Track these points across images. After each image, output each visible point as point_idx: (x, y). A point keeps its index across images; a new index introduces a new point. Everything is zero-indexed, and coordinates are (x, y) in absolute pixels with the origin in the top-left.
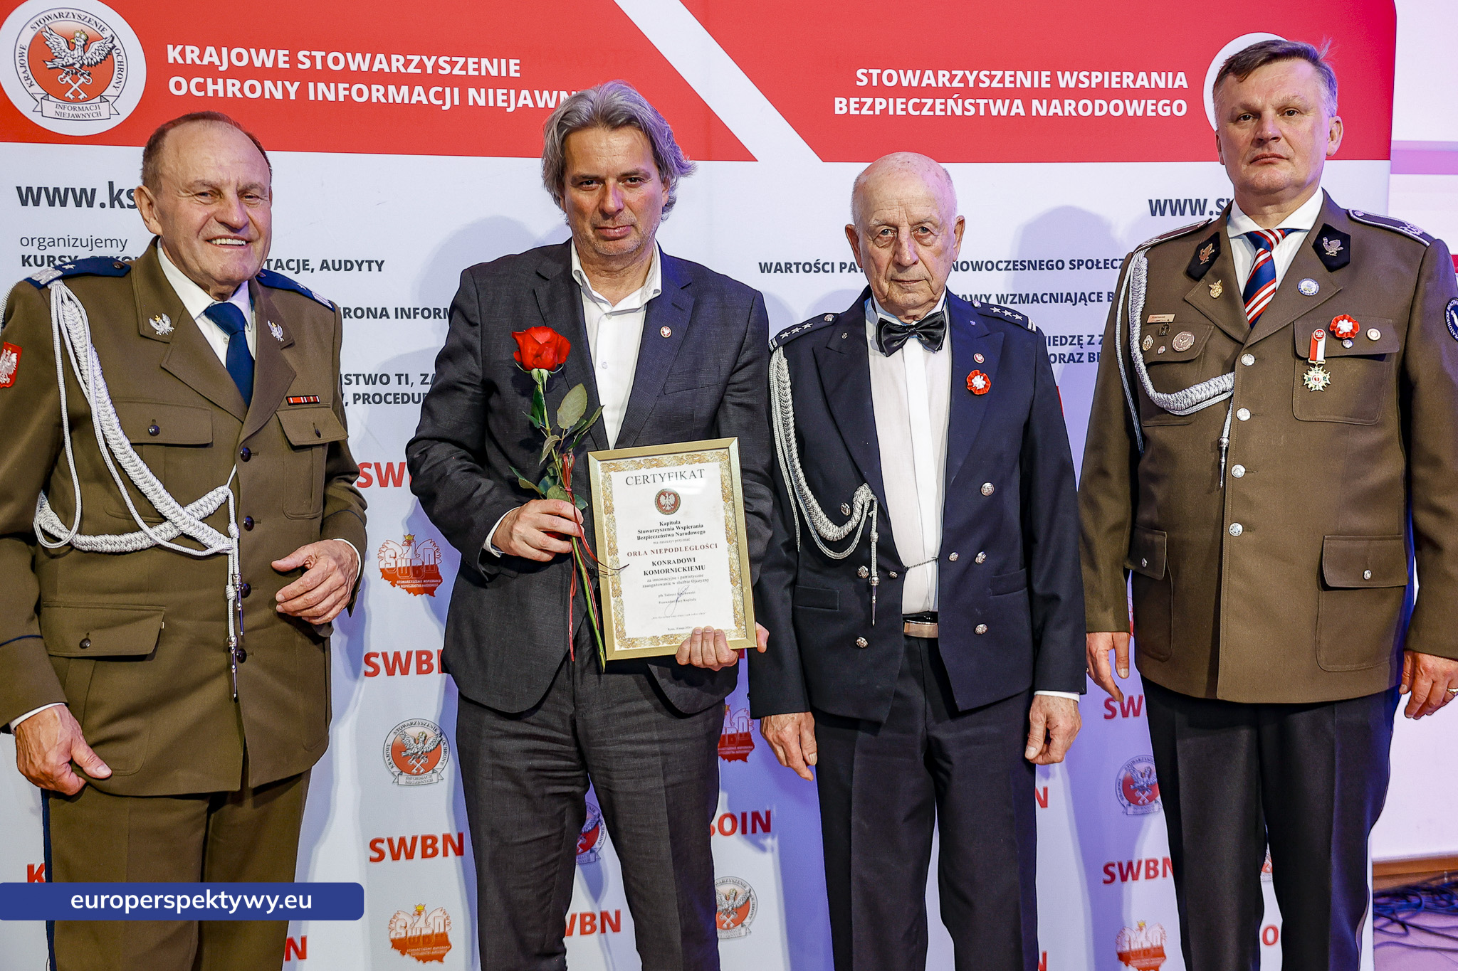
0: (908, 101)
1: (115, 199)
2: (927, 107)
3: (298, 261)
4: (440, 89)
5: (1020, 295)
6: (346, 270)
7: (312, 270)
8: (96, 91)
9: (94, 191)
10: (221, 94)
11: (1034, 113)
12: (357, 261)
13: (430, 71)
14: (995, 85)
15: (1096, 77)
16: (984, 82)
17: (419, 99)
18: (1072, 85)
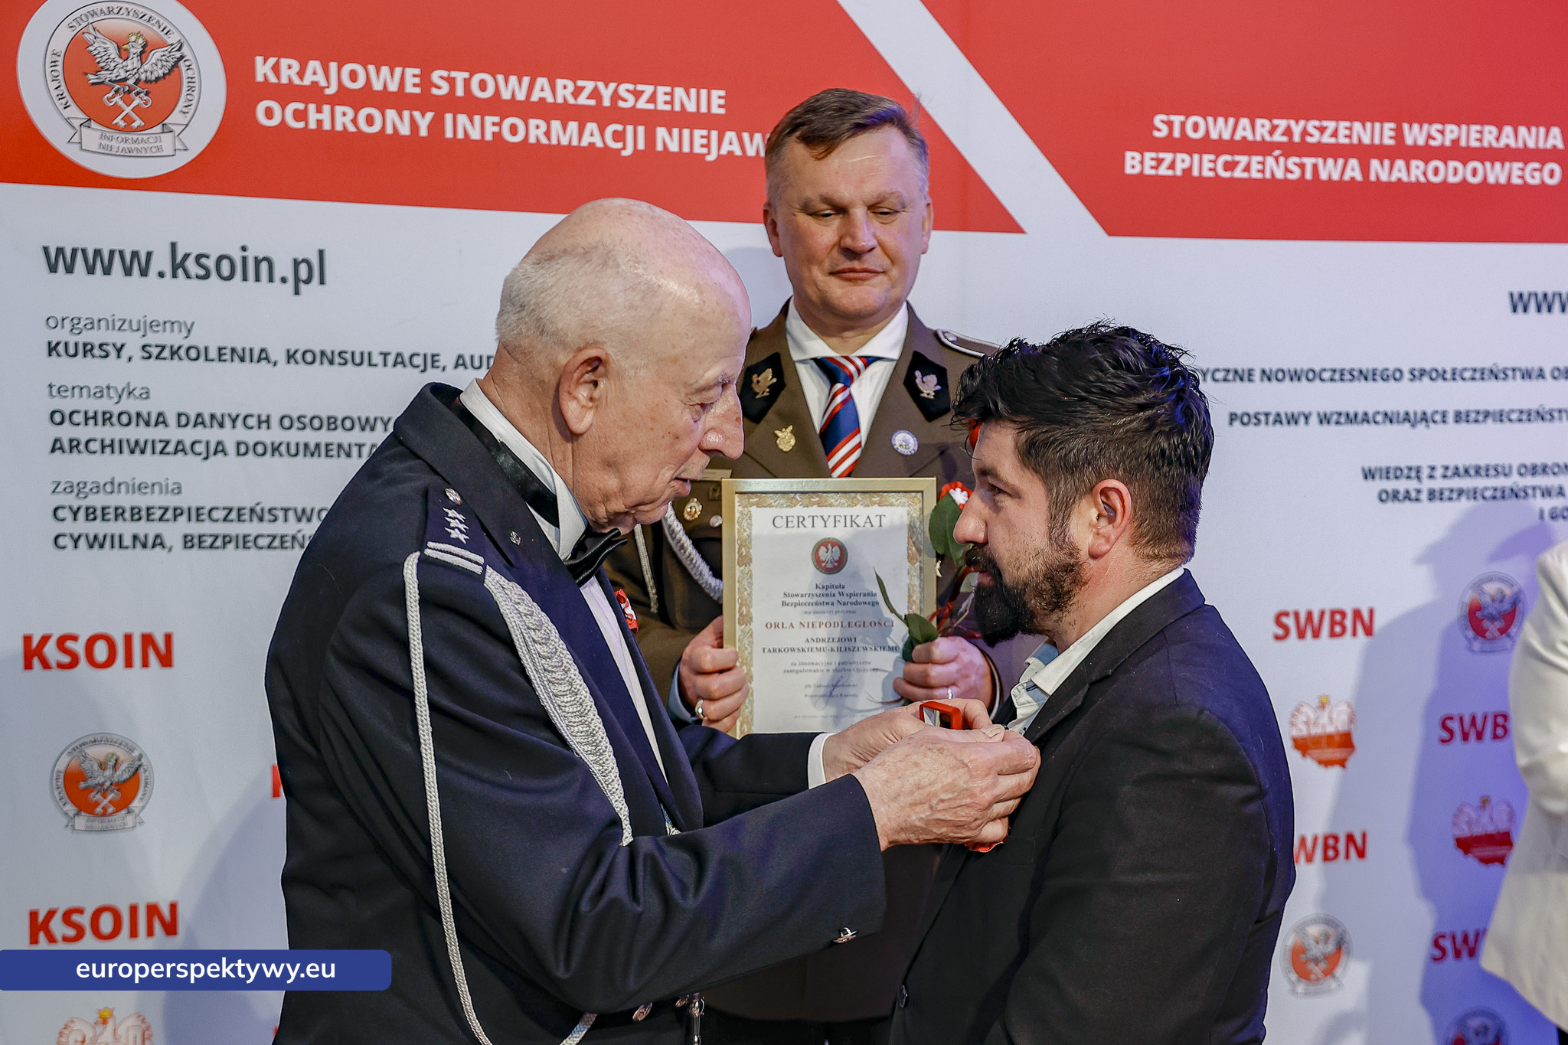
0: (1217, 157)
1: (178, 266)
2: (1241, 166)
3: (425, 356)
4: (619, 127)
5: (1348, 415)
7: (443, 368)
9: (149, 255)
10: (327, 126)
13: (606, 103)
14: (1327, 139)
15: (1452, 131)
16: (1312, 136)
17: (592, 140)
18: (1421, 142)
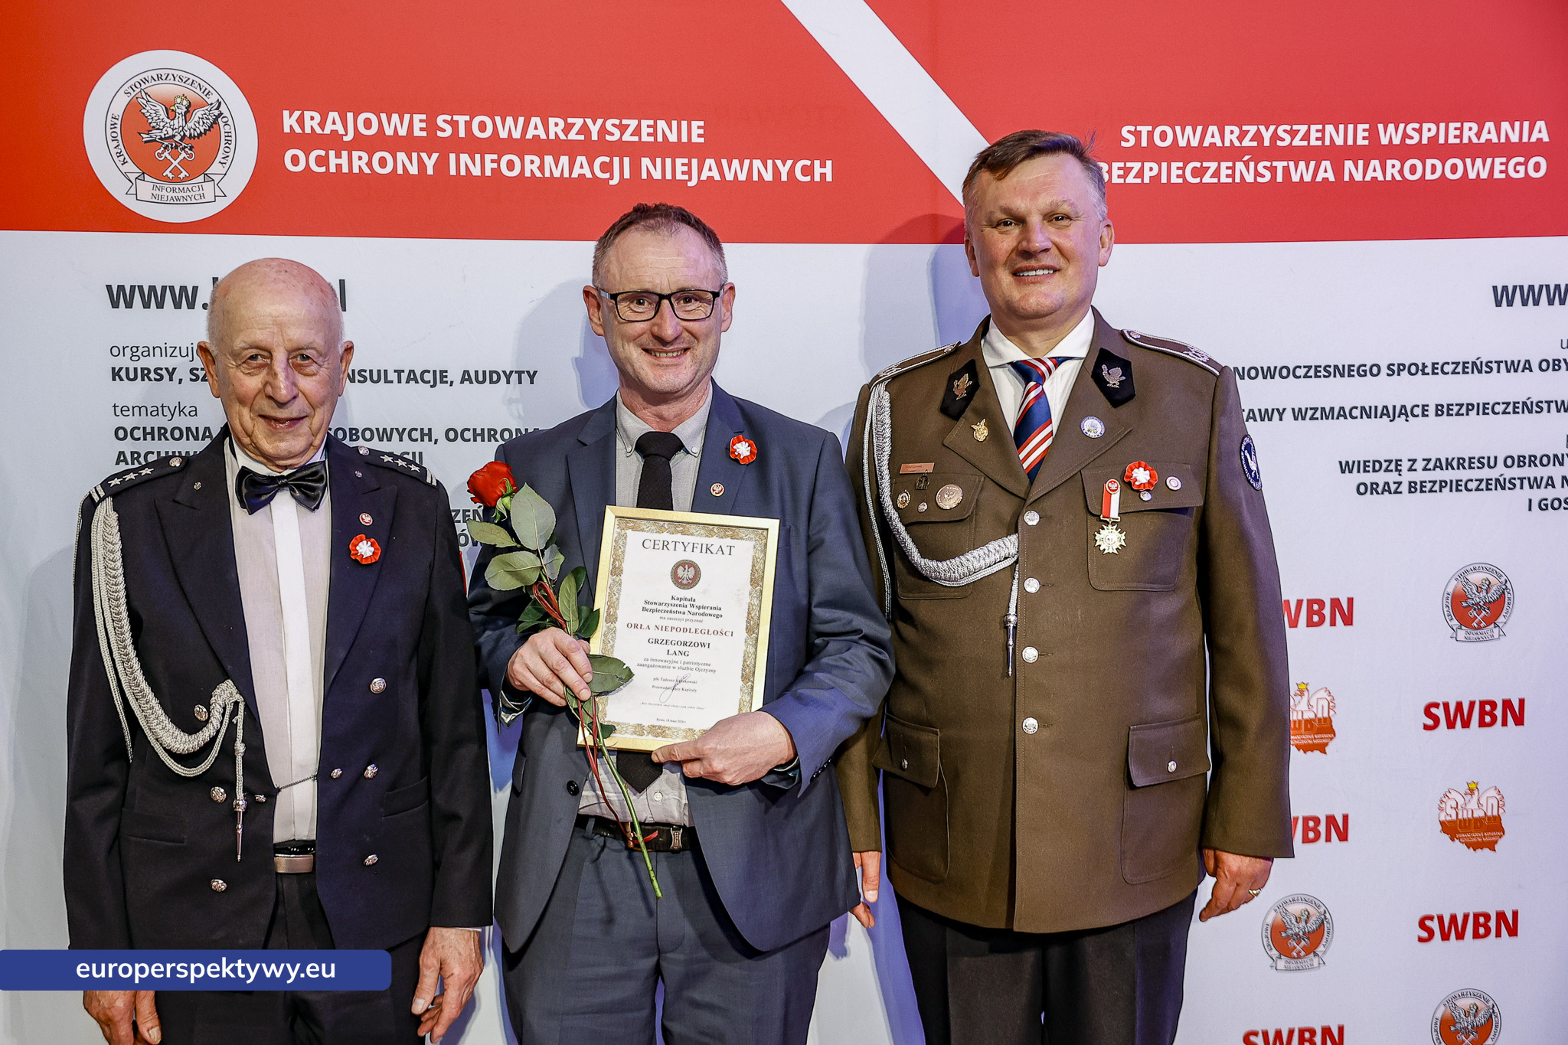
0: (1185, 165)
2: (1210, 172)
3: (435, 372)
4: (607, 159)
6: (491, 382)
7: (452, 383)
8: (199, 168)
9: (195, 289)
10: (345, 170)
11: (1346, 178)
12: (504, 372)
13: (595, 137)
14: (1297, 142)
15: (1429, 130)
16: (1283, 140)
17: (582, 171)
18: (1397, 141)
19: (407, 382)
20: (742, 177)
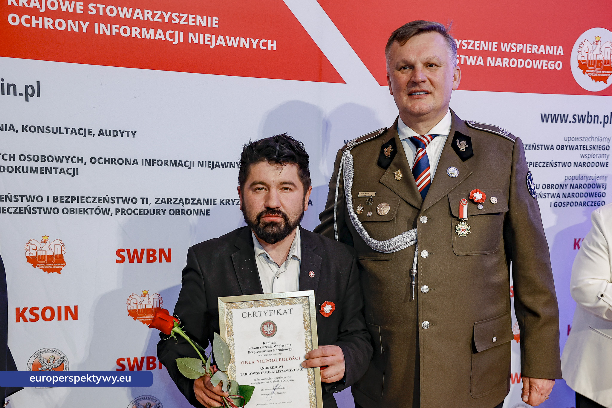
3: (85, 129)
4: (172, 32)
6: (114, 136)
7: (94, 135)
11: (488, 65)
12: (120, 131)
13: (167, 21)
14: (470, 48)
15: (520, 46)
16: (464, 46)
17: (160, 37)
18: (508, 50)
19: (71, 134)
20: (235, 45)
